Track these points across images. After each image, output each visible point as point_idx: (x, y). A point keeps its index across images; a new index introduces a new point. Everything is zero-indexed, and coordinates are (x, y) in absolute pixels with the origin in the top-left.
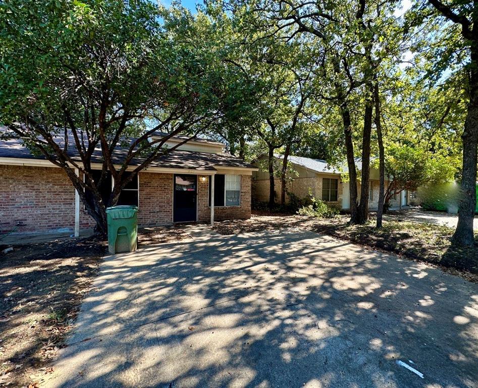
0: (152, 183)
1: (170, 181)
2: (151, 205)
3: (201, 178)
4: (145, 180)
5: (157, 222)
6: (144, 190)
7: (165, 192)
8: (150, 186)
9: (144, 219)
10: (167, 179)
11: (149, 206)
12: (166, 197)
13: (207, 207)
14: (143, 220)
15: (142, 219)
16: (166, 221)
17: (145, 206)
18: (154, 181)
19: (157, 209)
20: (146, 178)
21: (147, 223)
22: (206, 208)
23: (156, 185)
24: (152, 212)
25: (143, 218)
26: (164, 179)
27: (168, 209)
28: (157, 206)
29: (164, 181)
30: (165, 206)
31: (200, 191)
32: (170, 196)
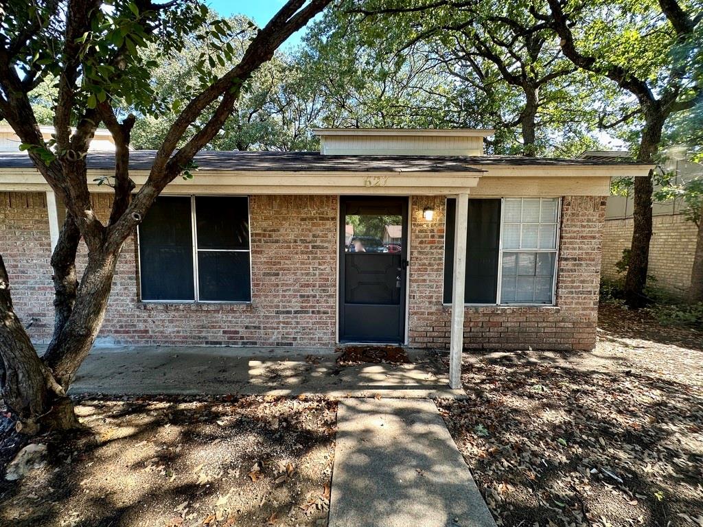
0: (282, 231)
1: (329, 224)
2: (281, 293)
3: (419, 214)
4: (265, 224)
5: (295, 339)
6: (261, 252)
7: (314, 258)
8: (277, 241)
9: (265, 328)
10: (322, 219)
11: (275, 296)
12: (317, 272)
13: (438, 303)
14: (262, 331)
15: (259, 328)
16: (320, 339)
17: (266, 296)
18: (287, 225)
19: (295, 304)
20: (266, 219)
21: (271, 341)
22: (434, 309)
23: (292, 237)
24: (284, 312)
25: (262, 326)
26: (312, 219)
27: (322, 306)
28: (295, 296)
29: (314, 225)
30: (314, 296)
31: (415, 254)
32: (328, 270)
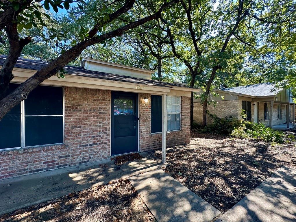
0: (83, 105)
1: (107, 103)
2: (82, 136)
3: (142, 100)
4: (73, 102)
5: (90, 158)
6: (71, 116)
7: (100, 118)
8: (80, 111)
9: (72, 156)
10: (104, 100)
11: (79, 138)
12: (101, 125)
14: (71, 158)
15: (69, 156)
16: (103, 156)
17: (73, 139)
18: (86, 102)
19: (90, 141)
20: (74, 99)
21: (76, 162)
22: (148, 135)
23: (88, 108)
24: (84, 146)
25: (71, 155)
26: (99, 100)
27: (104, 140)
28: (90, 137)
29: (100, 103)
30: (100, 136)
31: (142, 115)
32: (107, 123)
